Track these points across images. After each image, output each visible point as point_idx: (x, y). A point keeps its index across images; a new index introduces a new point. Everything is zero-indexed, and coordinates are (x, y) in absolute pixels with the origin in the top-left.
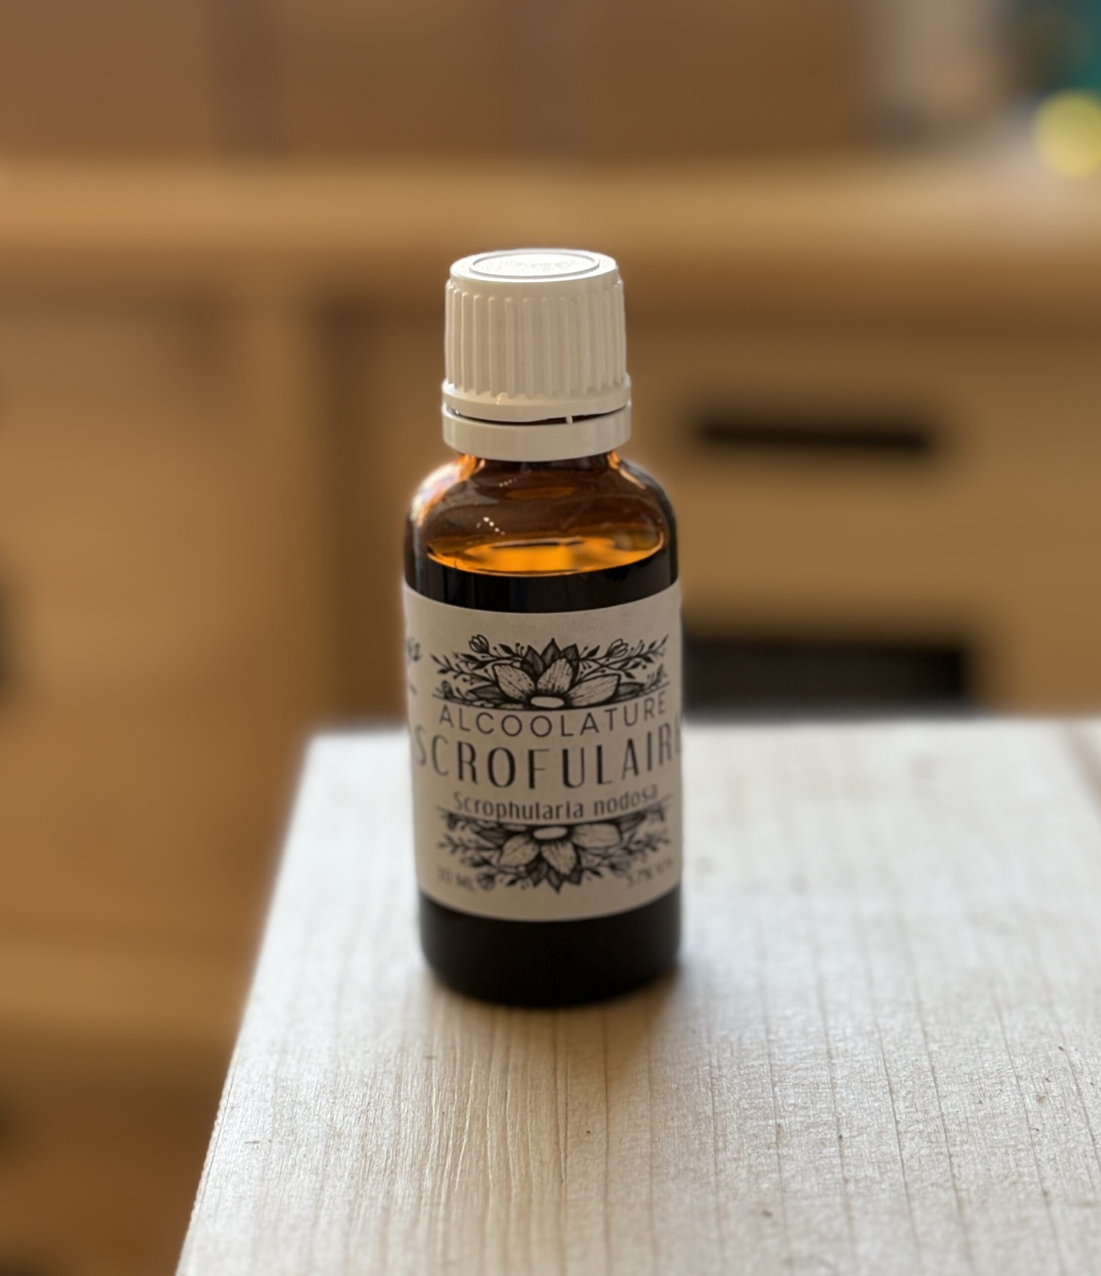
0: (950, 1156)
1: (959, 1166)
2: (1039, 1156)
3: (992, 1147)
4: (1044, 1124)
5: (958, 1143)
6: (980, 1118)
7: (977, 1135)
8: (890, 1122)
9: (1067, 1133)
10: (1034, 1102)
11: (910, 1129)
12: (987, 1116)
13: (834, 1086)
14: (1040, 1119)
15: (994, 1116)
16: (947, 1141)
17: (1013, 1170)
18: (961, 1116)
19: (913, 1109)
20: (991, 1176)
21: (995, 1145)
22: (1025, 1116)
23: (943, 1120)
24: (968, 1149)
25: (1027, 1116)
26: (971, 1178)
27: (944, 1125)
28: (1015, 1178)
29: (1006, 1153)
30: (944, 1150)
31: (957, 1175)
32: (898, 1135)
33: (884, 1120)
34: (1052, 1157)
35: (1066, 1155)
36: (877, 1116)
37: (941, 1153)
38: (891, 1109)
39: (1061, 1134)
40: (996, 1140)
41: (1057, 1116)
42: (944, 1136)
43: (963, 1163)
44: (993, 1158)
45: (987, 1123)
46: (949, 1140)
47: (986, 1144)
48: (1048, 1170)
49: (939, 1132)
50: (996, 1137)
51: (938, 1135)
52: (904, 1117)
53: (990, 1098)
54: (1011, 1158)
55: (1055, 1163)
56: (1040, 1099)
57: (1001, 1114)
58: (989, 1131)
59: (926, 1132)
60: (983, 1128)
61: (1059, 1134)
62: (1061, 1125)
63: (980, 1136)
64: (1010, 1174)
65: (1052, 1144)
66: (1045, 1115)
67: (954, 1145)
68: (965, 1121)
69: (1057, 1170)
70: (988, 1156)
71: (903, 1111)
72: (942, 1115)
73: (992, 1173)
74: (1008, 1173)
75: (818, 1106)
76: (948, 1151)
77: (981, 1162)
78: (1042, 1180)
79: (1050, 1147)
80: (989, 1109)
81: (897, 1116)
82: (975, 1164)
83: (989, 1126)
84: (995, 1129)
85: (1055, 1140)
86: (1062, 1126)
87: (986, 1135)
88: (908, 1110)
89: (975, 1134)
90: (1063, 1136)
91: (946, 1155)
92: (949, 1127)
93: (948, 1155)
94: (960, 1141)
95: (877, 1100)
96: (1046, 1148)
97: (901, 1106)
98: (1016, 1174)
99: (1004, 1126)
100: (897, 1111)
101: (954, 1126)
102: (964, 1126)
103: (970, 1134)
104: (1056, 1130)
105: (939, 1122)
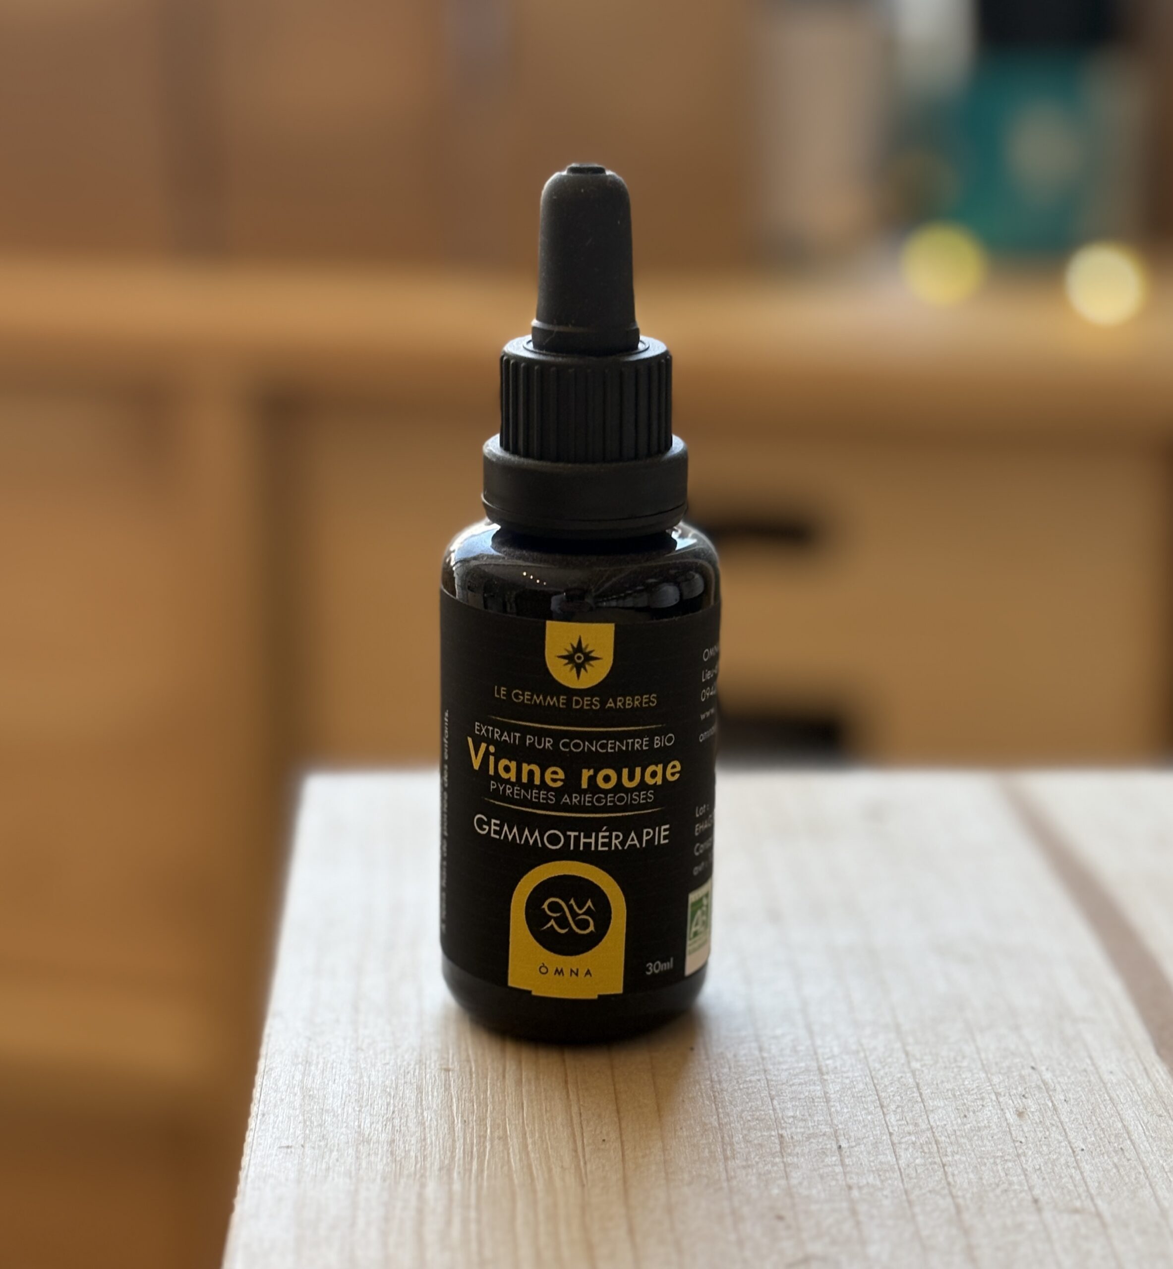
0: (944, 1166)
1: (953, 1175)
2: (1024, 1166)
3: (981, 1157)
4: (1026, 1137)
5: (949, 1154)
6: (967, 1130)
7: (966, 1146)
8: (884, 1134)
9: (1049, 1145)
10: (1016, 1117)
11: (903, 1140)
12: (973, 1128)
13: (828, 1101)
14: (1021, 1133)
15: (979, 1129)
16: (939, 1152)
17: (1003, 1179)
18: (949, 1128)
19: (904, 1122)
20: (983, 1184)
21: (984, 1156)
22: (1008, 1129)
23: (933, 1133)
24: (960, 1159)
25: (1009, 1128)
26: (965, 1185)
27: (934, 1136)
28: (1006, 1186)
29: (995, 1163)
30: (938, 1160)
31: (953, 1183)
32: (892, 1145)
33: (879, 1132)
34: (1038, 1167)
35: (1050, 1166)
36: (871, 1128)
37: (935, 1163)
38: (884, 1122)
39: (1043, 1146)
40: (984, 1151)
41: (1037, 1129)
42: (935, 1147)
43: (956, 1172)
44: (983, 1168)
45: (974, 1136)
46: (941, 1151)
47: (975, 1155)
48: (1035, 1178)
49: (930, 1143)
50: (983, 1149)
51: (930, 1146)
52: (896, 1129)
53: (974, 1112)
54: (999, 1167)
55: (1041, 1172)
56: (1020, 1114)
57: (985, 1127)
58: (977, 1142)
59: (919, 1143)
60: (970, 1140)
61: (1041, 1145)
62: (1041, 1138)
63: (969, 1147)
64: (1001, 1182)
65: (1036, 1155)
66: (1026, 1129)
67: (946, 1155)
68: (954, 1133)
69: (1044, 1179)
70: (978, 1166)
71: (895, 1123)
72: (932, 1128)
73: (984, 1182)
74: (1000, 1181)
75: (816, 1119)
76: (941, 1160)
77: (972, 1171)
78: (1031, 1188)
79: (1035, 1158)
80: (974, 1123)
81: (890, 1128)
82: (967, 1173)
83: (976, 1138)
84: (983, 1142)
85: (1037, 1152)
86: (1043, 1139)
87: (974, 1146)
88: (900, 1123)
89: (964, 1146)
90: (1045, 1148)
91: (939, 1164)
92: (939, 1138)
93: (941, 1165)
94: (951, 1152)
95: (870, 1113)
96: (1030, 1159)
97: (892, 1119)
98: (1007, 1183)
99: (990, 1138)
100: (889, 1124)
101: (943, 1138)
102: (953, 1138)
103: (960, 1145)
104: (1038, 1143)
105: (929, 1134)
